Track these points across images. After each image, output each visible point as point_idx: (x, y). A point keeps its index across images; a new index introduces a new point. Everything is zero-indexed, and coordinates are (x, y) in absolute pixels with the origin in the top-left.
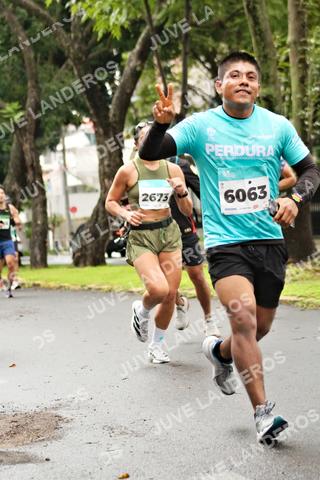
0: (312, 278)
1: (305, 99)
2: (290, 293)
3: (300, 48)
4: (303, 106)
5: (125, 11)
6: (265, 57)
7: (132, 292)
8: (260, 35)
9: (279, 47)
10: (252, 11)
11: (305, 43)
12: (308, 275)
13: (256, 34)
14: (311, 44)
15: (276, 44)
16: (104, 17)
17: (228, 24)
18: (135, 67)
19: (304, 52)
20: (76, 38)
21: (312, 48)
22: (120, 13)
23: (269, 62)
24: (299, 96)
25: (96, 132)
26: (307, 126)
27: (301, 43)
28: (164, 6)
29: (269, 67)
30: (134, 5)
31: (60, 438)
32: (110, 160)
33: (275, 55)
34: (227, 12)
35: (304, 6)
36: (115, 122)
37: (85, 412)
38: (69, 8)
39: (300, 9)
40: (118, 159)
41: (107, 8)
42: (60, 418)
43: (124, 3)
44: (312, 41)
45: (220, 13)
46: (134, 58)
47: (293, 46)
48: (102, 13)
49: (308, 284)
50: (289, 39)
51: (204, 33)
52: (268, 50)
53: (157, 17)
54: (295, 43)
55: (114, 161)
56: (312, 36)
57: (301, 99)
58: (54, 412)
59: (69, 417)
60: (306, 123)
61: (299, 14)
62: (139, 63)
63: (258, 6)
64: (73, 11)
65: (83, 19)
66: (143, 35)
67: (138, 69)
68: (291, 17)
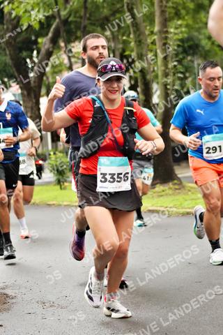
0: (173, 194)
1: (167, 71)
2: (159, 205)
3: (163, 36)
4: (166, 75)
5: (42, 10)
6: (140, 41)
7: (48, 205)
8: (136, 26)
9: (149, 35)
10: (131, 10)
11: (167, 32)
12: (170, 192)
13: (133, 26)
14: (171, 33)
15: (147, 33)
16: (27, 14)
17: (112, 18)
18: (48, 49)
19: (166, 38)
20: (8, 28)
21: (171, 35)
22: (39, 11)
23: (142, 45)
24: (163, 68)
25: (22, 94)
26: (169, 89)
27: (164, 32)
28: (68, 6)
29: (142, 49)
30: (48, 6)
31: (9, 310)
32: (32, 113)
33: (146, 40)
34: (111, 10)
35: (166, 6)
36: (35, 87)
37: (23, 291)
38: (3, 8)
39: (163, 9)
40: (37, 112)
41: (29, 8)
42: (7, 296)
43: (41, 5)
44: (172, 30)
45: (105, 10)
46: (48, 43)
47: (158, 34)
48: (26, 11)
49: (170, 198)
50: (156, 29)
51: (94, 25)
52: (141, 37)
53: (63, 13)
54: (160, 32)
55: (35, 113)
56: (171, 28)
57: (164, 71)
58: (3, 291)
59: (14, 295)
60: (168, 87)
61: (163, 12)
62: (51, 45)
63: (134, 7)
64: (6, 10)
65: (13, 16)
66: (54, 26)
67: (51, 50)
68: (157, 14)
